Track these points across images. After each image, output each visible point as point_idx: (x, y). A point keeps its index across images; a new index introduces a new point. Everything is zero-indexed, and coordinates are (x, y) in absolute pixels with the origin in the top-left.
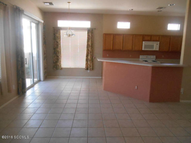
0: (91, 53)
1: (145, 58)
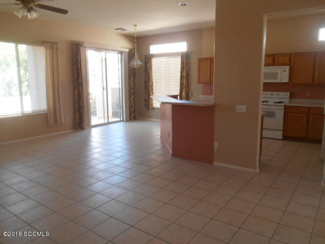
0: (185, 87)
1: (268, 96)
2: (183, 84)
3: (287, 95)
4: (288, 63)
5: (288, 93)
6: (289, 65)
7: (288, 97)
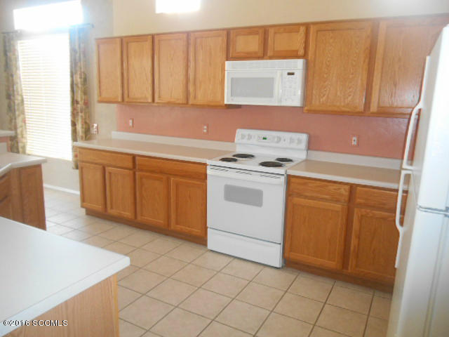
0: (82, 111)
2: (77, 102)
3: (300, 141)
4: (301, 52)
5: (304, 137)
6: (304, 56)
7: (303, 145)
